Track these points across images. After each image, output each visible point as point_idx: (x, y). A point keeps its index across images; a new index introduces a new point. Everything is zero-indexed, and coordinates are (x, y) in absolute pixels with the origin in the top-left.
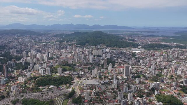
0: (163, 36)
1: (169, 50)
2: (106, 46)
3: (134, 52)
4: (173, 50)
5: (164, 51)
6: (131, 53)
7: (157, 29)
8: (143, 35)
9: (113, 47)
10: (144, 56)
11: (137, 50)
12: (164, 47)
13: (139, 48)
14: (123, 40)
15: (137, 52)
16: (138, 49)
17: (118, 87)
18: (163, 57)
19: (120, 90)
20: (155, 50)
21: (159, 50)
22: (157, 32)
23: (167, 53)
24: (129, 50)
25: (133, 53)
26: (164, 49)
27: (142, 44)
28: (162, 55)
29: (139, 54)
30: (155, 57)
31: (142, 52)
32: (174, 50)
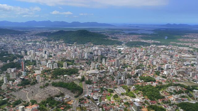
0: (142, 34)
1: (148, 47)
2: (94, 44)
3: (119, 49)
4: (151, 46)
5: (143, 47)
6: (117, 50)
7: (137, 27)
8: (124, 33)
9: (100, 45)
10: (128, 52)
11: (121, 47)
12: (143, 44)
13: (123, 45)
14: (107, 38)
15: (122, 49)
16: (122, 46)
17: (113, 74)
18: (143, 52)
19: (115, 76)
20: (136, 47)
21: (140, 47)
22: (137, 30)
23: (146, 49)
24: (115, 48)
25: (118, 50)
26: (143, 46)
27: (125, 42)
28: (142, 51)
29: (124, 50)
30: (137, 53)
31: (126, 49)
32: (152, 47)
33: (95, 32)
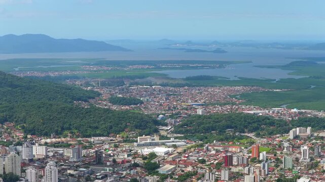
0: (244, 81)
1: (278, 138)
2: (27, 131)
3: (146, 151)
4: (291, 135)
5: (259, 141)
6: (136, 155)
7: (218, 51)
8: (165, 76)
9: (58, 134)
10: (190, 169)
11: (157, 145)
12: (258, 125)
13: (163, 133)
14: (92, 101)
15: (160, 151)
16: (162, 138)
18: (261, 165)
20: (227, 139)
21: (241, 138)
22: (221, 64)
23: (274, 149)
24: (127, 146)
25: (144, 158)
26: (258, 135)
27: (172, 117)
28: (255, 160)
29: (170, 159)
30: (234, 170)
31: (179, 150)
32: (296, 137)
33: (36, 74)
